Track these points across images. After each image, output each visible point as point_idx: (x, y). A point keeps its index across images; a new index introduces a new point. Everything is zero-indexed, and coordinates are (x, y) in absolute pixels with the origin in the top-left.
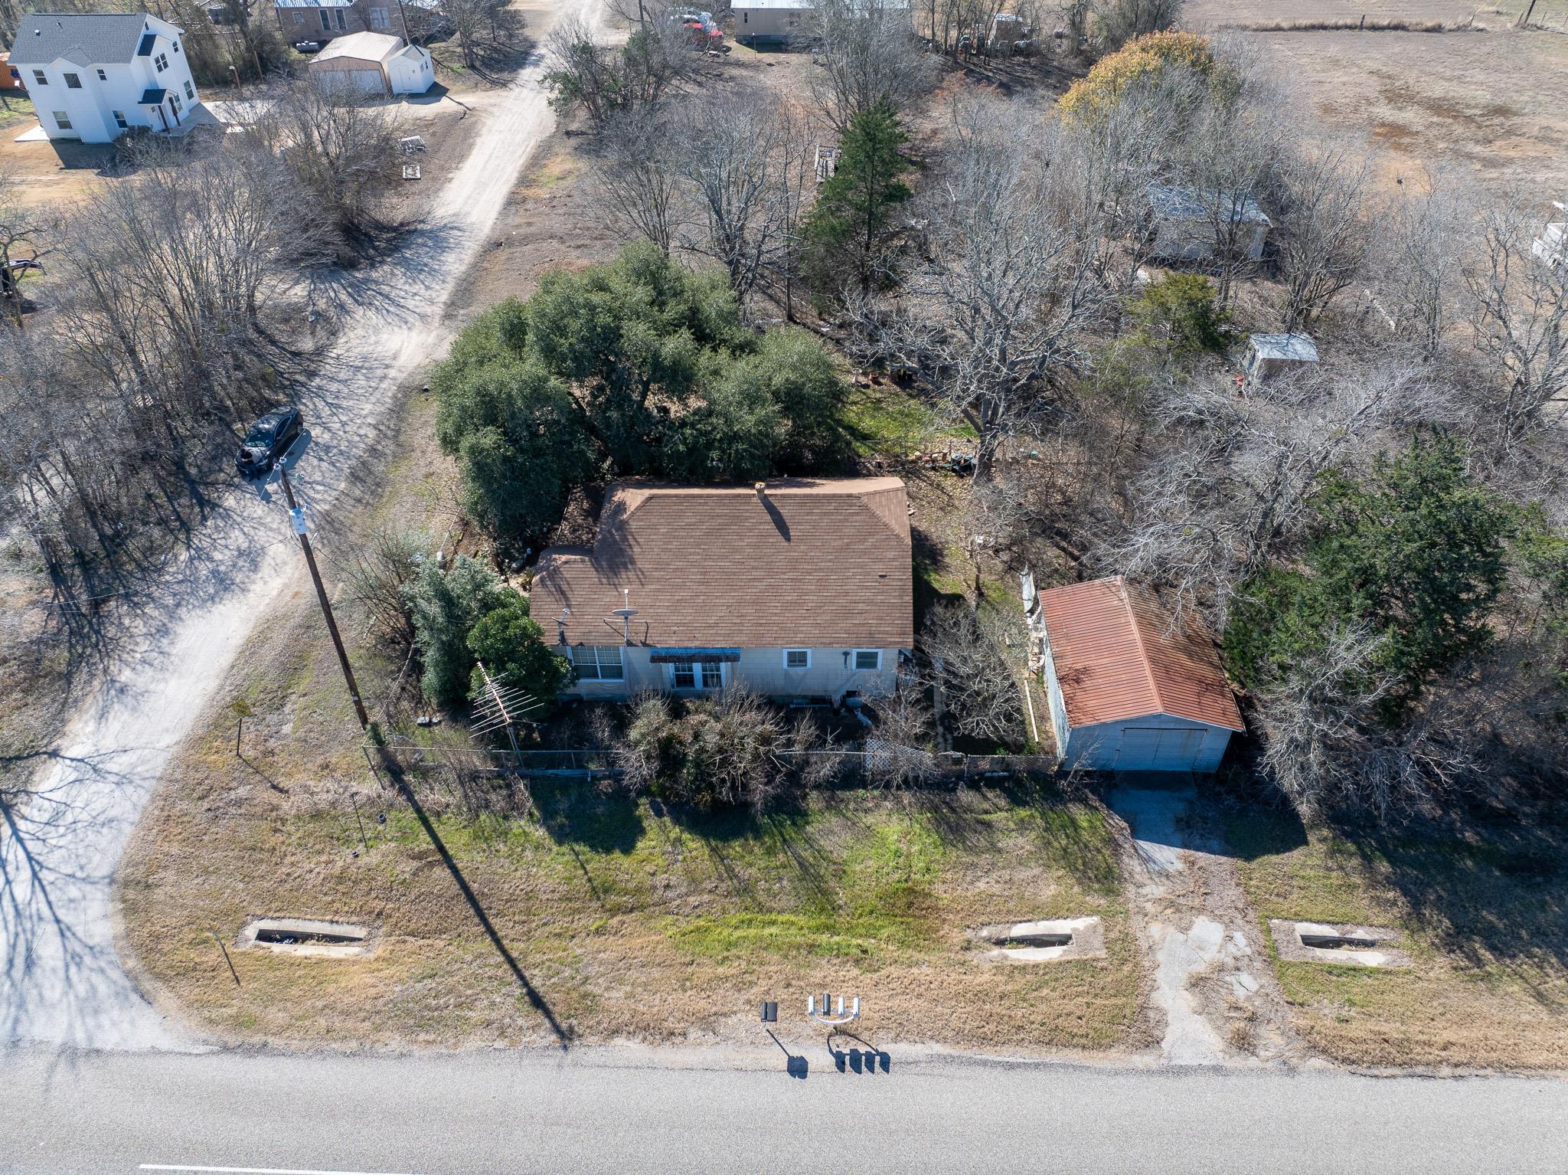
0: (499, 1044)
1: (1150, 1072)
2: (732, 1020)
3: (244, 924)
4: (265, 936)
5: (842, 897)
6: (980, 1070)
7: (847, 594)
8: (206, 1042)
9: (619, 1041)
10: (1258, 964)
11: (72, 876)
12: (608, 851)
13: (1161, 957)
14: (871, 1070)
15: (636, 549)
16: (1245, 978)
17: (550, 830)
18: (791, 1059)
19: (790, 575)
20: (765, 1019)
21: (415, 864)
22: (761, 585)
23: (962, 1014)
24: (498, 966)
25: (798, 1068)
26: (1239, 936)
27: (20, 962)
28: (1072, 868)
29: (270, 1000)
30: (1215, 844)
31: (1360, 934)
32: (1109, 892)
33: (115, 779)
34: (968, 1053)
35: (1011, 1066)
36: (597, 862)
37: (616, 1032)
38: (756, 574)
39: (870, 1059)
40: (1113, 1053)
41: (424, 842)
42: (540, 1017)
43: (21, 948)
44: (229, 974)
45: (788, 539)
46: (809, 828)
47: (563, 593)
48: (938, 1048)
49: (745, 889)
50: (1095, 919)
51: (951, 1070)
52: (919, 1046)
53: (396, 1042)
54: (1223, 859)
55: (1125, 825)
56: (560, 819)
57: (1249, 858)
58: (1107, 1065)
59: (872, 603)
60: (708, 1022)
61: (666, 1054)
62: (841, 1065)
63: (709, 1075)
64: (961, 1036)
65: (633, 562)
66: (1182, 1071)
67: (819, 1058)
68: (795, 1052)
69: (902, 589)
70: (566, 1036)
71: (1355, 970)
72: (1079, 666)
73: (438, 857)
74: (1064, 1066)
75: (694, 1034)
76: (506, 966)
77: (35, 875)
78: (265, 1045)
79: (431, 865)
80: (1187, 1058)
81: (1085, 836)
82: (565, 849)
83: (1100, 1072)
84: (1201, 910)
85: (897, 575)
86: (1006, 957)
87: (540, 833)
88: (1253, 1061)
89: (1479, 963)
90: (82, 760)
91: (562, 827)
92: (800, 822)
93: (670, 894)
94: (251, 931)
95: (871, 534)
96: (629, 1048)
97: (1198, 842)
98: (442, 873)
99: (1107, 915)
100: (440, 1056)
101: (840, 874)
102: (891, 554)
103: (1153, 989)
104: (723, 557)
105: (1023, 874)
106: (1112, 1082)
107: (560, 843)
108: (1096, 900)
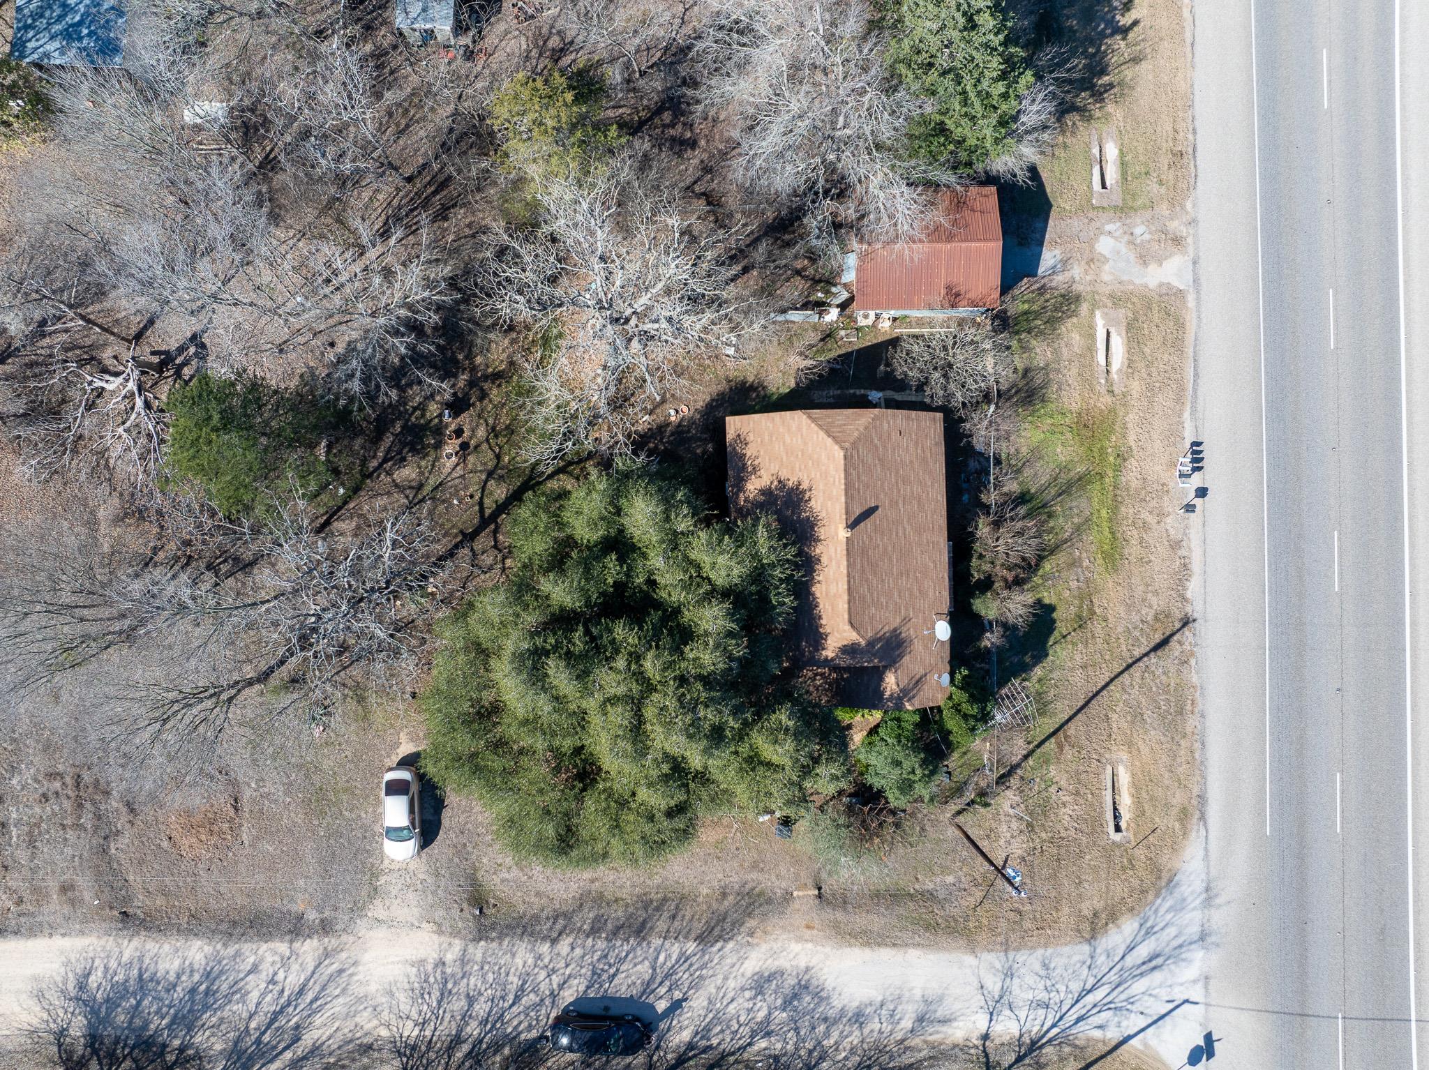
0: (1193, 662)
1: (1198, 300)
2: (1172, 532)
3: (1114, 843)
4: (1118, 829)
5: (1081, 469)
6: (1199, 393)
7: (911, 462)
8: (1198, 831)
9: (1189, 595)
10: (1128, 221)
11: (1089, 967)
12: (1054, 621)
13: (1125, 278)
14: (1201, 452)
15: (886, 629)
16: (1138, 230)
17: (1035, 665)
18: (1197, 496)
19: (901, 506)
20: (1193, 511)
21: (1067, 748)
22: (908, 528)
23: (1164, 400)
24: (1131, 676)
25: (1202, 492)
26: (1109, 227)
27: (1154, 963)
28: (1059, 320)
29: (1167, 806)
30: (1039, 225)
31: (1096, 151)
32: (1078, 299)
33: (1008, 980)
34: (1189, 398)
35: (1196, 375)
36: (1061, 627)
37: (1184, 598)
38: (900, 534)
39: (1194, 452)
40: (1188, 318)
41: (1051, 745)
42: (1173, 643)
43: (1144, 968)
44: (1151, 838)
45: (876, 508)
46: (1033, 491)
47: (917, 682)
48: (1186, 415)
49: (1078, 529)
50: (1098, 313)
51: (1200, 408)
52: (1186, 425)
53: (1192, 722)
54: (1051, 222)
55: (1025, 280)
56: (1027, 659)
57: (1050, 206)
58: (1194, 321)
59: (917, 443)
60: (1176, 545)
61: (1196, 567)
62: (1199, 469)
63: (1208, 541)
64: (1179, 400)
65: (895, 630)
66: (1196, 281)
67: (1196, 481)
68: (1193, 494)
69: (908, 418)
70: (1186, 622)
71: (1123, 165)
72: (943, 292)
73: (1061, 734)
74: (1195, 346)
75: (1183, 552)
76: (1132, 670)
77: (1089, 991)
78: (1199, 796)
79: (1066, 737)
80: (1189, 277)
81: (1035, 307)
82: (1051, 652)
83: (1199, 326)
84: (1092, 247)
85: (899, 421)
86: (1120, 370)
87: (1038, 671)
88: (1190, 240)
89: (1111, 86)
90: (991, 1014)
91: (1033, 657)
92: (1028, 497)
93: (1082, 579)
94: (1117, 837)
95: (872, 441)
96: (1193, 588)
97: (1038, 236)
98: (1071, 729)
99: (1094, 306)
100: (1202, 694)
101: (1066, 468)
102: (886, 426)
103: (1146, 286)
104: (890, 559)
105: (1065, 352)
106: (1204, 321)
107: (1047, 655)
108: (1084, 308)
